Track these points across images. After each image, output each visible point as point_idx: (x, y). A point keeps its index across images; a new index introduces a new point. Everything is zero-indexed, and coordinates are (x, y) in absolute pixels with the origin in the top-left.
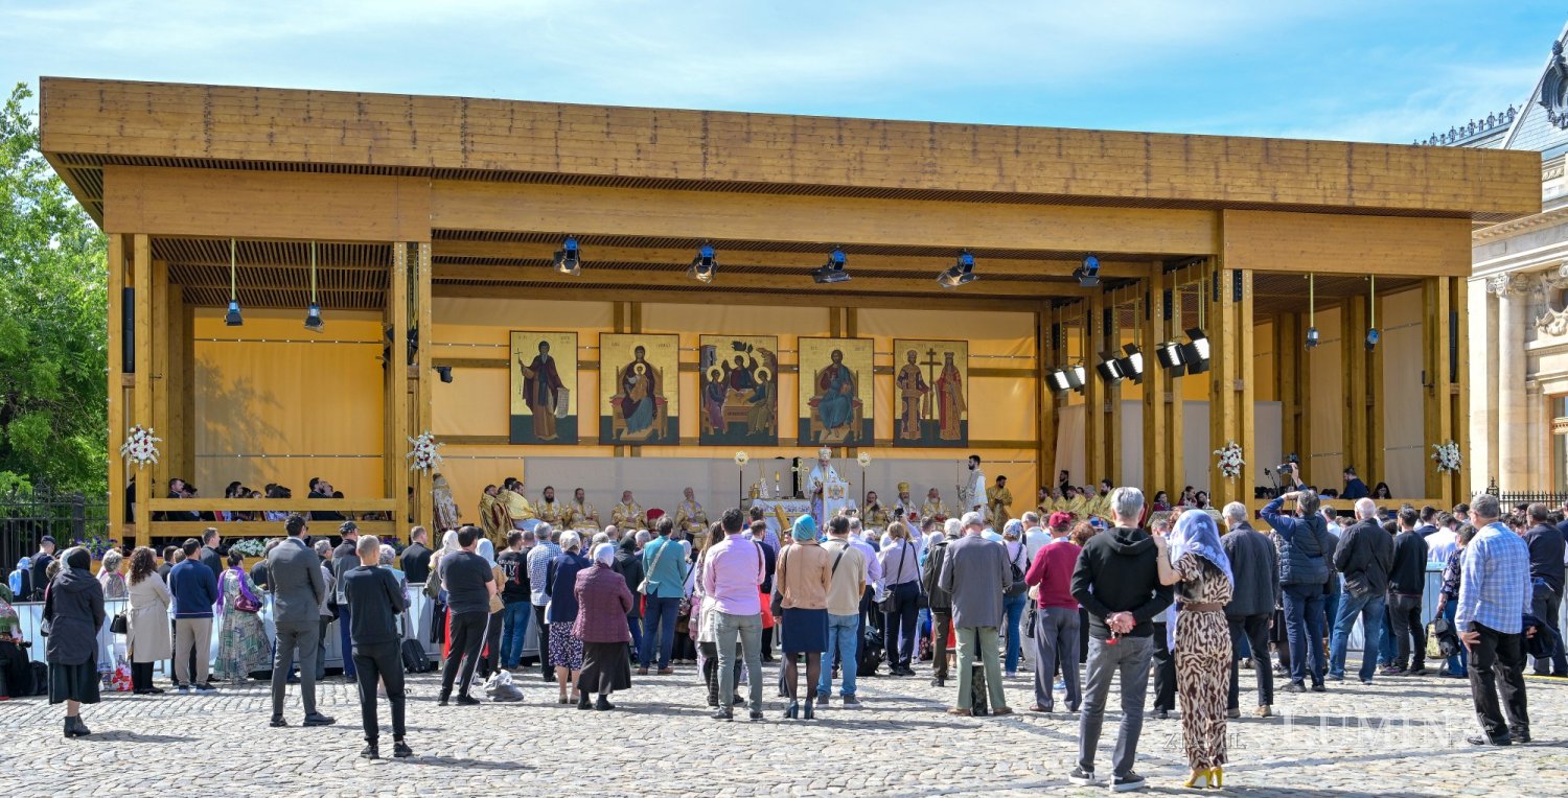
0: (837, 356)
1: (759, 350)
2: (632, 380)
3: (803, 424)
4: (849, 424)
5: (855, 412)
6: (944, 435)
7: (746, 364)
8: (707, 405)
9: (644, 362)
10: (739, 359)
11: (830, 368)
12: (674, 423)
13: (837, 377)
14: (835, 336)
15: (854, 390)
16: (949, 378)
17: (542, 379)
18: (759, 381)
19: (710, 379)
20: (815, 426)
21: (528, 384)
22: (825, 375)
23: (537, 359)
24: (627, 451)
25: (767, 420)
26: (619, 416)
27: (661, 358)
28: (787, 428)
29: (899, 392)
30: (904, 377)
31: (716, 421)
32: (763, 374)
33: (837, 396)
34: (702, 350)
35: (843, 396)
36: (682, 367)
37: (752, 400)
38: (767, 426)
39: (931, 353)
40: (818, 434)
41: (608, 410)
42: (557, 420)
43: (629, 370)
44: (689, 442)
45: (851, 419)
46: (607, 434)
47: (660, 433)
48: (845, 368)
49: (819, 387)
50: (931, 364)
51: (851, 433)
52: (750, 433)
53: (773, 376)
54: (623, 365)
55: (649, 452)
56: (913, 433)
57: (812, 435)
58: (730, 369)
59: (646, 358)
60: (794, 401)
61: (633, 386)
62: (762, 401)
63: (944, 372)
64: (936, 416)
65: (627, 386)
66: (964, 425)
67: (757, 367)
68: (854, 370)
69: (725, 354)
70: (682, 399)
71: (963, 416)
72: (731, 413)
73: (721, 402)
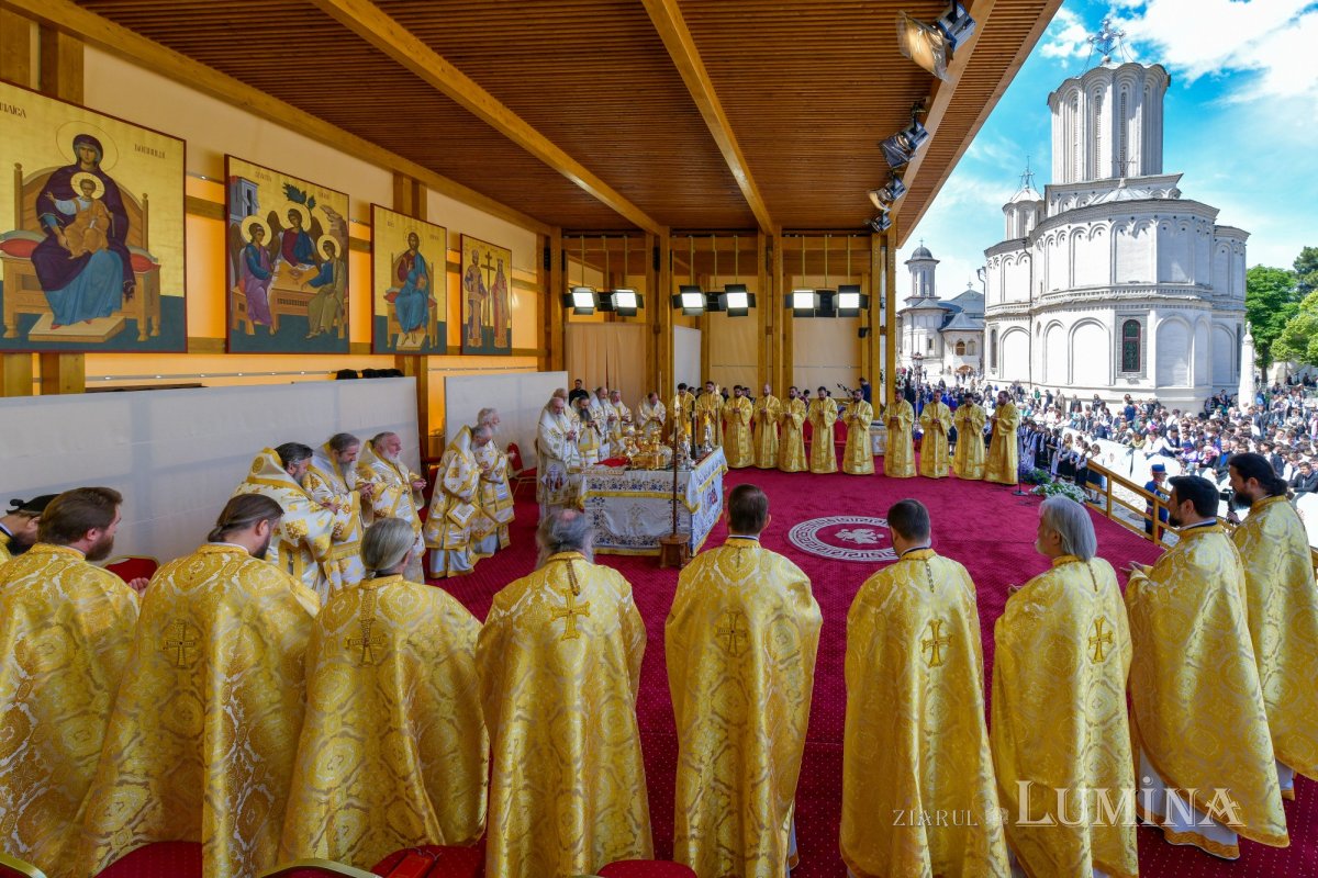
0: (415, 241)
1: (324, 208)
2: (65, 206)
3: (377, 324)
4: (425, 326)
5: (431, 313)
6: (496, 343)
7: (306, 225)
8: (242, 282)
9: (99, 173)
10: (295, 215)
11: (407, 254)
12: (175, 309)
13: (414, 267)
14: (403, 211)
15: (429, 288)
16: (500, 286)
18: (324, 255)
19: (247, 237)
20: (393, 327)
22: (402, 261)
25: (336, 317)
26: (24, 283)
28: (359, 328)
29: (466, 296)
30: (469, 278)
31: (259, 312)
32: (329, 246)
33: (414, 290)
34: (229, 182)
35: (420, 292)
36: (190, 206)
37: (314, 283)
38: (335, 325)
39: (489, 257)
40: (394, 337)
43: (58, 182)
44: (206, 346)
45: (427, 319)
47: (141, 327)
48: (422, 257)
49: (397, 278)
51: (427, 338)
52: (312, 334)
53: (342, 250)
54: (38, 165)
56: (476, 341)
57: (389, 340)
58: (281, 229)
59: (104, 166)
60: (367, 291)
62: (329, 285)
63: (497, 280)
64: (492, 324)
65: (51, 218)
66: (509, 332)
67: (321, 233)
68: (429, 261)
69: (272, 201)
70: (190, 267)
71: (509, 326)
72: (283, 298)
73: (266, 279)
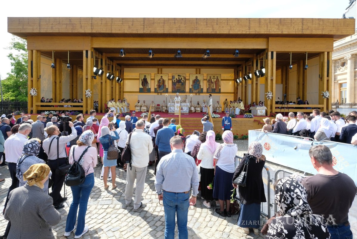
0: (196, 77)
2: (160, 82)
3: (190, 89)
4: (198, 89)
5: (200, 87)
6: (216, 91)
7: (180, 79)
8: (173, 86)
10: (179, 78)
11: (195, 79)
12: (167, 89)
13: (196, 81)
14: (197, 74)
15: (199, 83)
16: (217, 81)
17: (145, 82)
18: (182, 82)
19: (174, 81)
20: (192, 90)
21: (142, 82)
22: (194, 81)
23: (144, 78)
24: (159, 94)
26: (158, 88)
27: (165, 78)
28: (187, 90)
29: (208, 83)
30: (209, 81)
31: (175, 89)
32: (183, 80)
34: (172, 76)
35: (197, 84)
36: (169, 79)
37: (181, 85)
38: (184, 90)
39: (214, 76)
40: (193, 91)
41: (156, 87)
42: (147, 89)
43: (160, 80)
44: (170, 92)
46: (156, 91)
50: (214, 78)
52: (181, 91)
54: (159, 79)
55: (163, 94)
56: (210, 91)
59: (162, 78)
60: (189, 85)
61: (160, 83)
62: (183, 85)
64: (215, 88)
66: (220, 89)
68: (199, 80)
69: (177, 77)
70: (169, 85)
71: (220, 88)
72: (177, 87)
73: (176, 85)
